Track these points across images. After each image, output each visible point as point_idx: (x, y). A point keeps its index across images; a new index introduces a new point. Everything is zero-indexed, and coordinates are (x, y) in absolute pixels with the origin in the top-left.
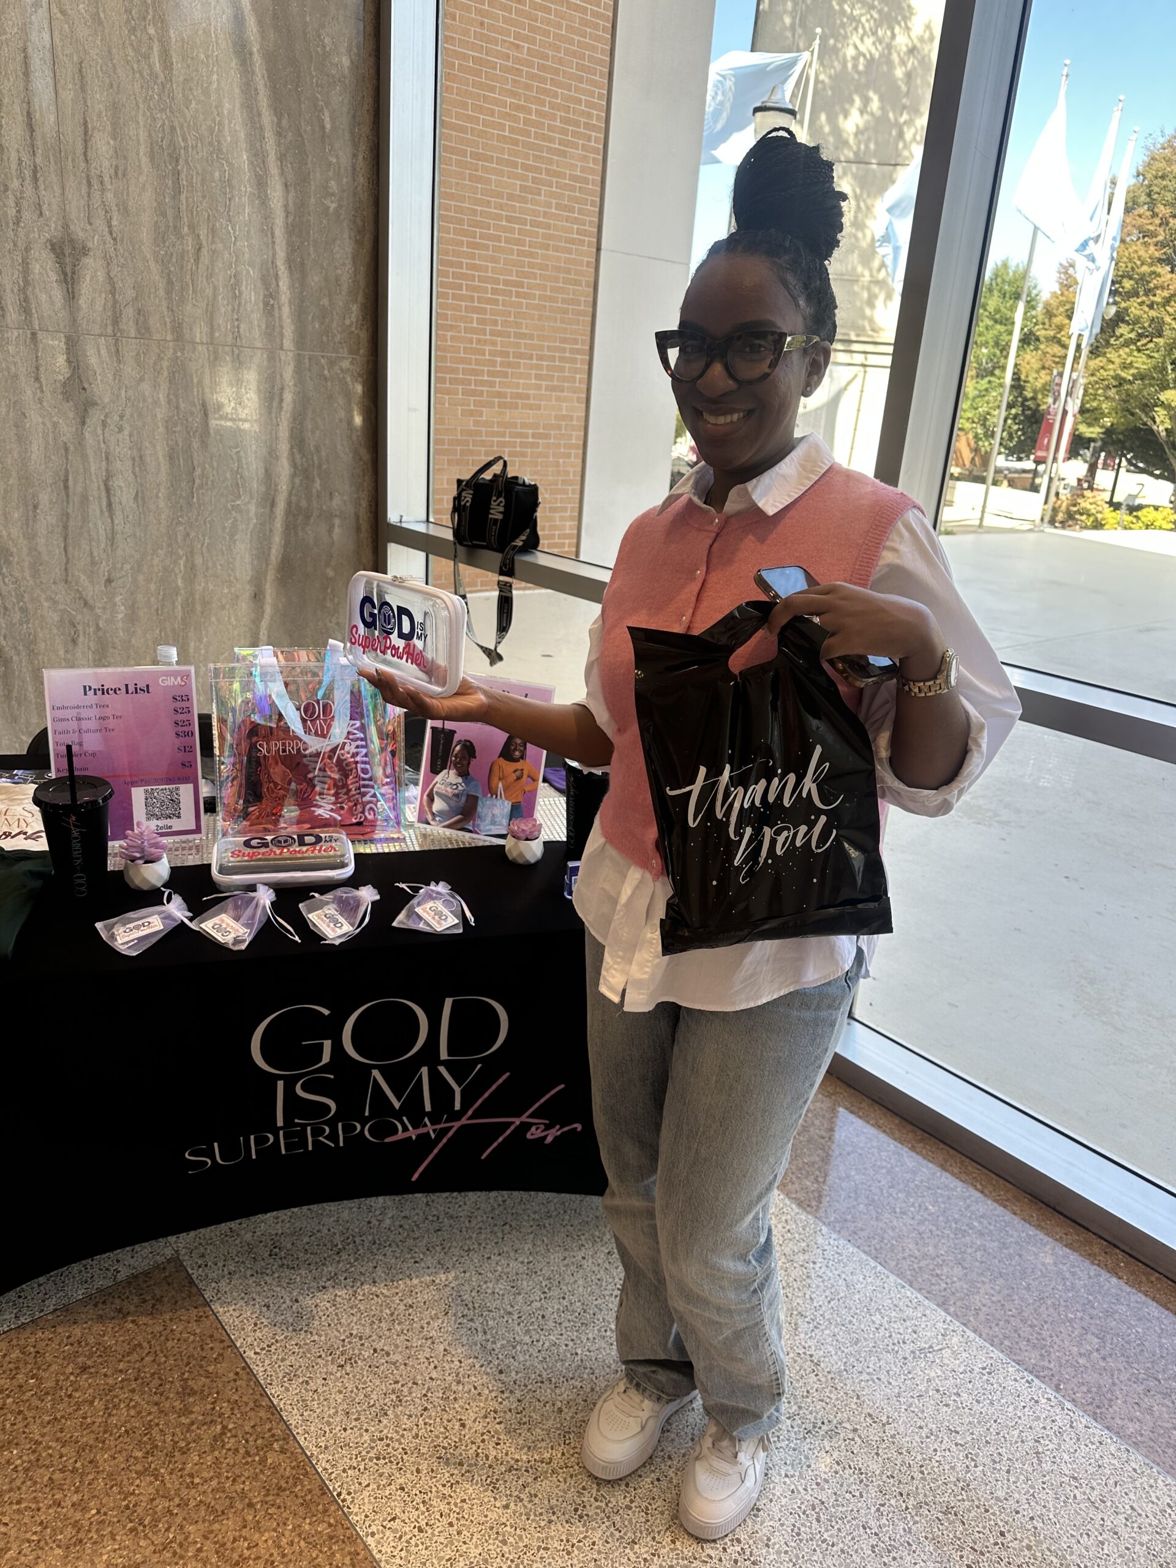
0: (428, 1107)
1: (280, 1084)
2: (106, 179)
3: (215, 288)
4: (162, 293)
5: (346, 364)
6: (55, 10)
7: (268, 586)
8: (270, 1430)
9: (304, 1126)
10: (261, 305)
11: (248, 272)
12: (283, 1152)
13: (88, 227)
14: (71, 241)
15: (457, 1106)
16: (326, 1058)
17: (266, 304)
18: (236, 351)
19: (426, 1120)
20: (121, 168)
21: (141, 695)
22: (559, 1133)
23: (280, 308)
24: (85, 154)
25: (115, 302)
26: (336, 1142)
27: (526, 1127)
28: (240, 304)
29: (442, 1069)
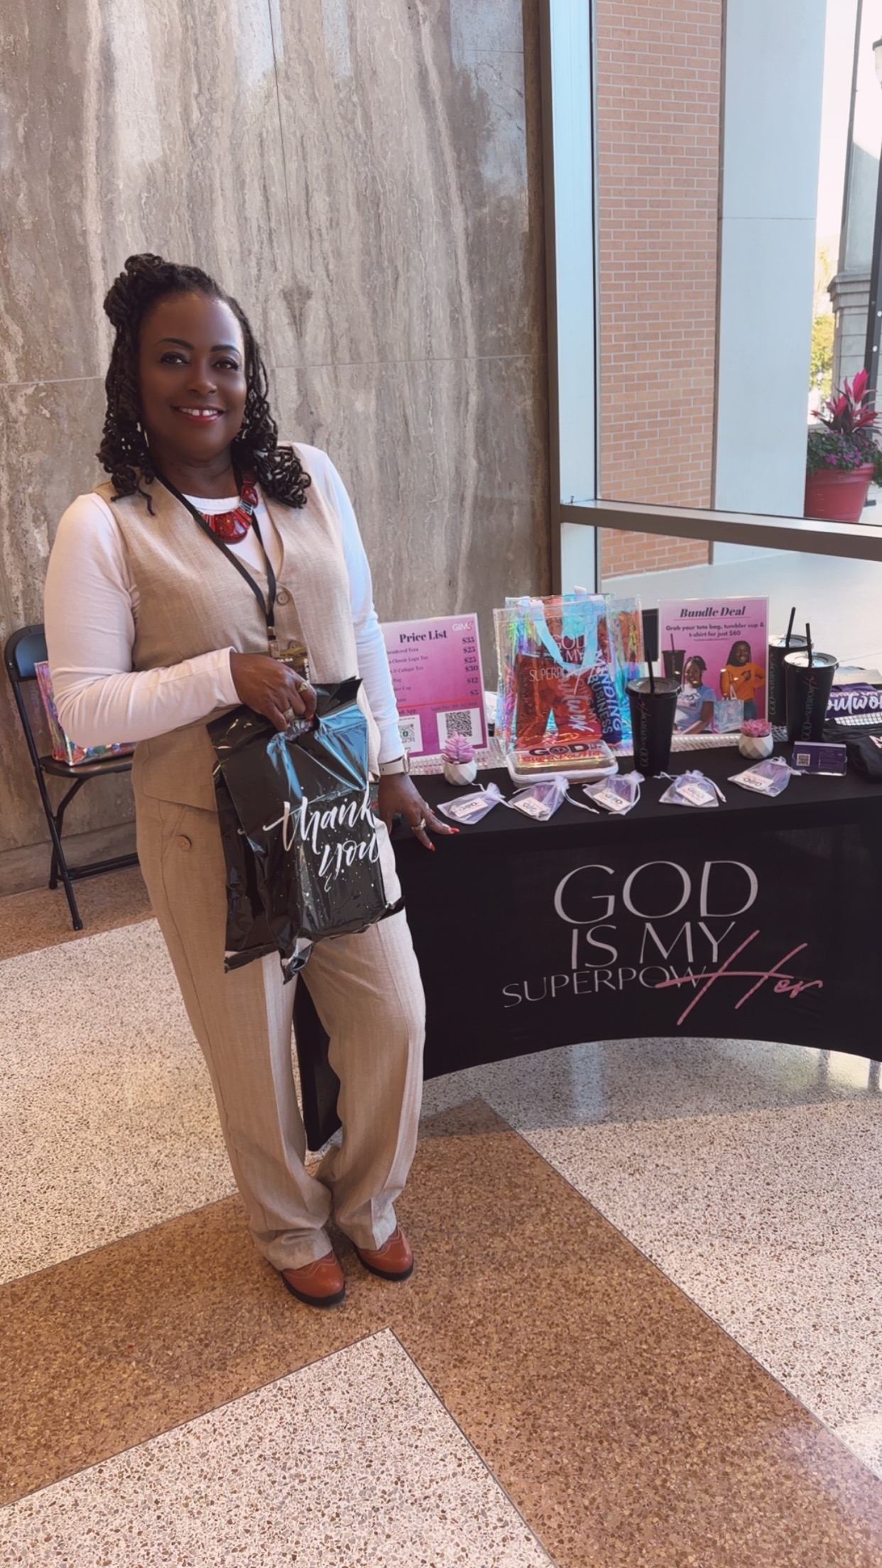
0: (691, 959)
1: (575, 932)
2: (324, 231)
3: (411, 311)
4: (369, 321)
5: (520, 364)
6: (282, 97)
7: (460, 572)
8: (585, 1213)
9: (593, 969)
10: (448, 320)
11: (437, 292)
12: (576, 992)
13: (311, 274)
14: (299, 288)
15: (715, 959)
16: (610, 911)
17: (452, 318)
18: (429, 365)
19: (689, 970)
20: (335, 220)
21: (441, 640)
22: (802, 988)
23: (464, 321)
24: (307, 213)
25: (333, 334)
26: (617, 985)
27: (773, 981)
28: (431, 322)
29: (702, 925)
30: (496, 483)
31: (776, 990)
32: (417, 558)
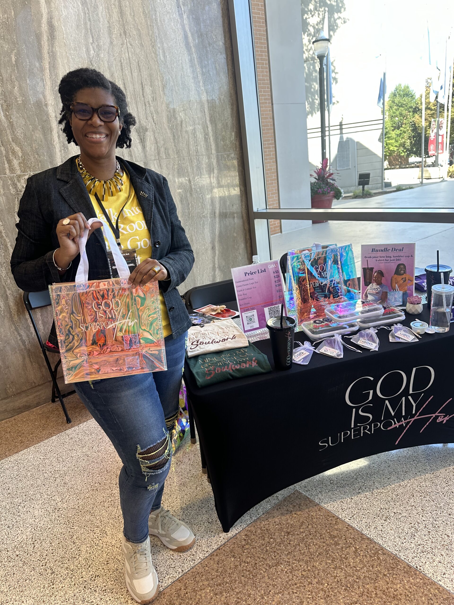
0: (404, 414)
1: (354, 410)
2: (151, 102)
3: (188, 136)
4: (172, 140)
5: (233, 155)
6: (128, 45)
7: (216, 243)
9: (360, 426)
10: (204, 139)
11: (198, 128)
12: (353, 438)
13: (147, 121)
14: (142, 127)
15: (414, 412)
16: (370, 398)
17: (205, 138)
18: (198, 158)
19: (403, 419)
20: (155, 97)
21: (263, 273)
22: (448, 419)
23: (210, 139)
24: (143, 94)
25: (158, 146)
26: (371, 432)
27: (437, 417)
28: (197, 140)
29: (410, 397)
30: (227, 205)
31: (438, 421)
32: (199, 239)
